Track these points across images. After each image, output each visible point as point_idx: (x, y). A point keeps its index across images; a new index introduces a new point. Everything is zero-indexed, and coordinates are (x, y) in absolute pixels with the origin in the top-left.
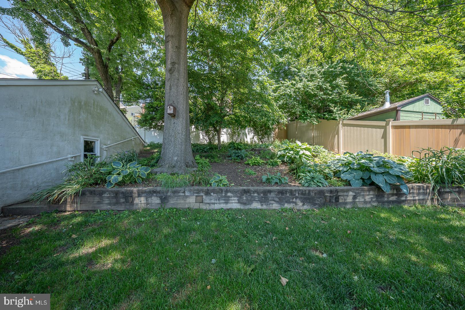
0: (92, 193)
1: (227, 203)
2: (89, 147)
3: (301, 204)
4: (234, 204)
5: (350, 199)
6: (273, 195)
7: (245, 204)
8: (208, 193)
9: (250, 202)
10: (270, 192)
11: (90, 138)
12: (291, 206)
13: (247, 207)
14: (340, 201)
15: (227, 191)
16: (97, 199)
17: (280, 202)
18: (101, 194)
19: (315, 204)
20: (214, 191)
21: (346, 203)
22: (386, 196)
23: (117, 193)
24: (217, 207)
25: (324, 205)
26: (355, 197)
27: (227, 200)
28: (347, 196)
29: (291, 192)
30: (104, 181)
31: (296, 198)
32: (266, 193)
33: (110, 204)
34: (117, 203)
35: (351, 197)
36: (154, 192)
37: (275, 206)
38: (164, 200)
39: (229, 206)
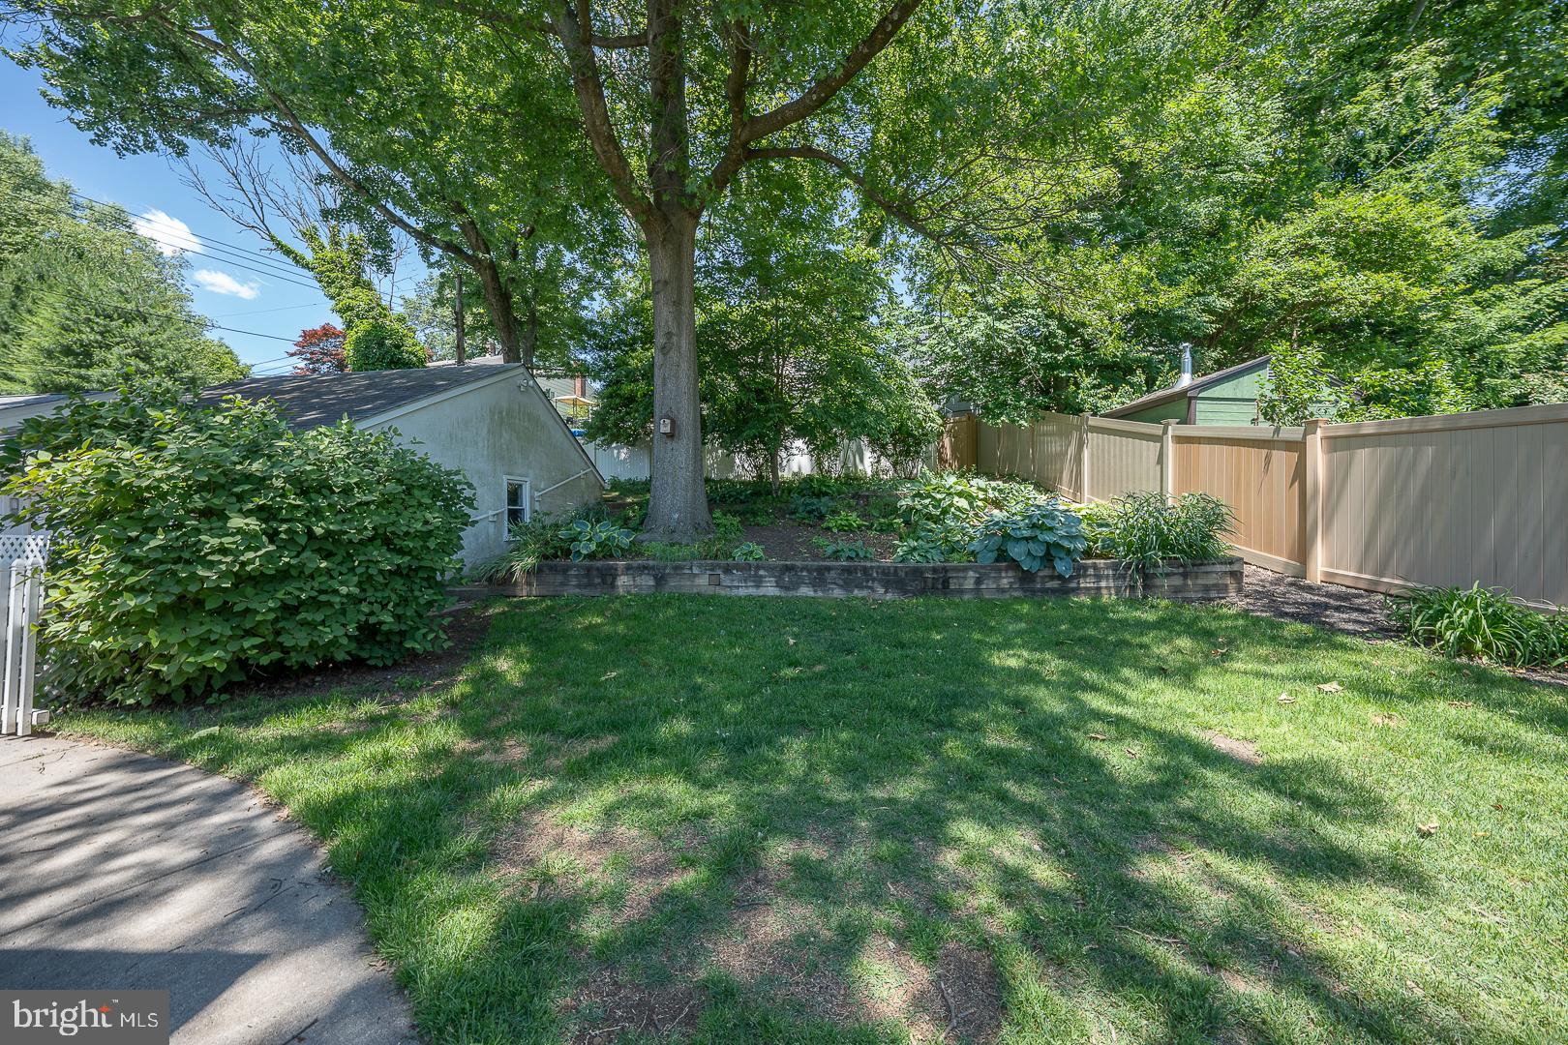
0: (553, 569)
1: (758, 587)
2: (514, 495)
3: (882, 591)
4: (770, 589)
5: (969, 584)
6: (833, 574)
7: (787, 589)
8: (727, 570)
9: (795, 586)
10: (829, 569)
11: (516, 479)
12: (864, 593)
13: (791, 594)
14: (952, 587)
15: (758, 568)
16: (559, 578)
17: (847, 586)
18: (565, 570)
19: (905, 592)
20: (738, 567)
21: (961, 592)
22: (1038, 580)
23: (589, 569)
24: (742, 592)
25: (922, 592)
26: (978, 581)
27: (758, 582)
28: (965, 578)
29: (865, 570)
30: (567, 553)
31: (874, 580)
32: (822, 570)
33: (578, 586)
34: (590, 585)
35: (972, 581)
36: (645, 568)
37: (838, 593)
38: (660, 580)
39: (762, 591)
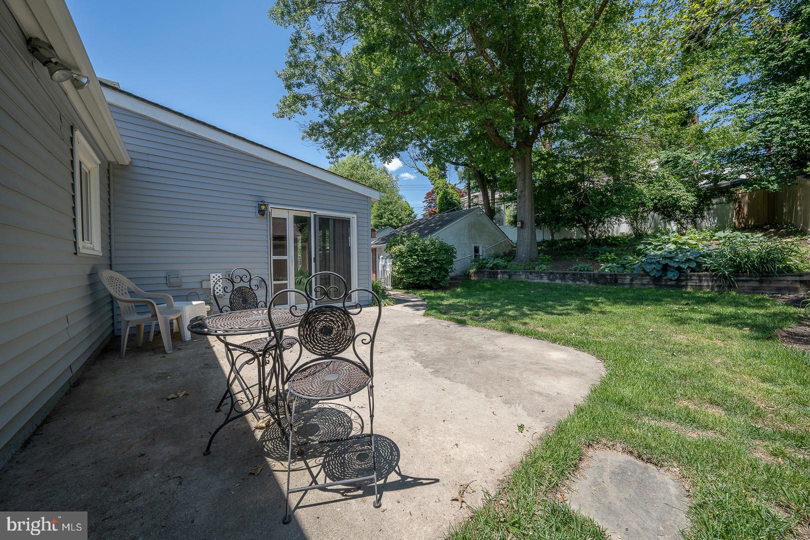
0: (481, 272)
1: (541, 279)
2: (476, 250)
3: (588, 282)
4: (545, 280)
5: (627, 281)
6: (568, 276)
7: (552, 280)
8: (531, 273)
9: (554, 279)
10: (567, 274)
11: (477, 245)
12: (581, 283)
13: (553, 282)
14: (619, 282)
15: (541, 273)
16: (482, 275)
17: (574, 280)
18: (484, 272)
19: (598, 283)
20: (534, 272)
21: (623, 284)
22: (663, 281)
23: (490, 272)
24: (536, 281)
25: (605, 284)
26: (632, 280)
27: (541, 278)
28: (625, 279)
29: (581, 275)
30: (485, 267)
31: (585, 278)
32: (564, 274)
33: (487, 277)
34: (490, 277)
35: (629, 280)
36: (506, 272)
37: (570, 283)
38: (510, 276)
39: (543, 281)
